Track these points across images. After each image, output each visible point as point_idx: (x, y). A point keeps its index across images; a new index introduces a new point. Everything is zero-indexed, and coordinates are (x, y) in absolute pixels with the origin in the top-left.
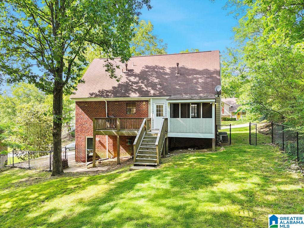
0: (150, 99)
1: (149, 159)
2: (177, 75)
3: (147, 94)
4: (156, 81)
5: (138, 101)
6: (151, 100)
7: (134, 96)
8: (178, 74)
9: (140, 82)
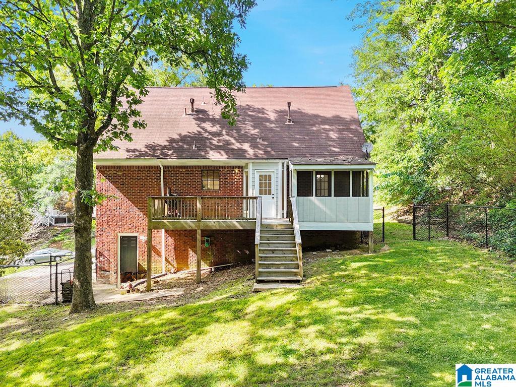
0: (247, 164)
1: (282, 269)
2: (287, 123)
3: (241, 154)
4: (255, 132)
5: (224, 167)
6: (250, 166)
7: (216, 157)
8: (289, 121)
9: (224, 132)
